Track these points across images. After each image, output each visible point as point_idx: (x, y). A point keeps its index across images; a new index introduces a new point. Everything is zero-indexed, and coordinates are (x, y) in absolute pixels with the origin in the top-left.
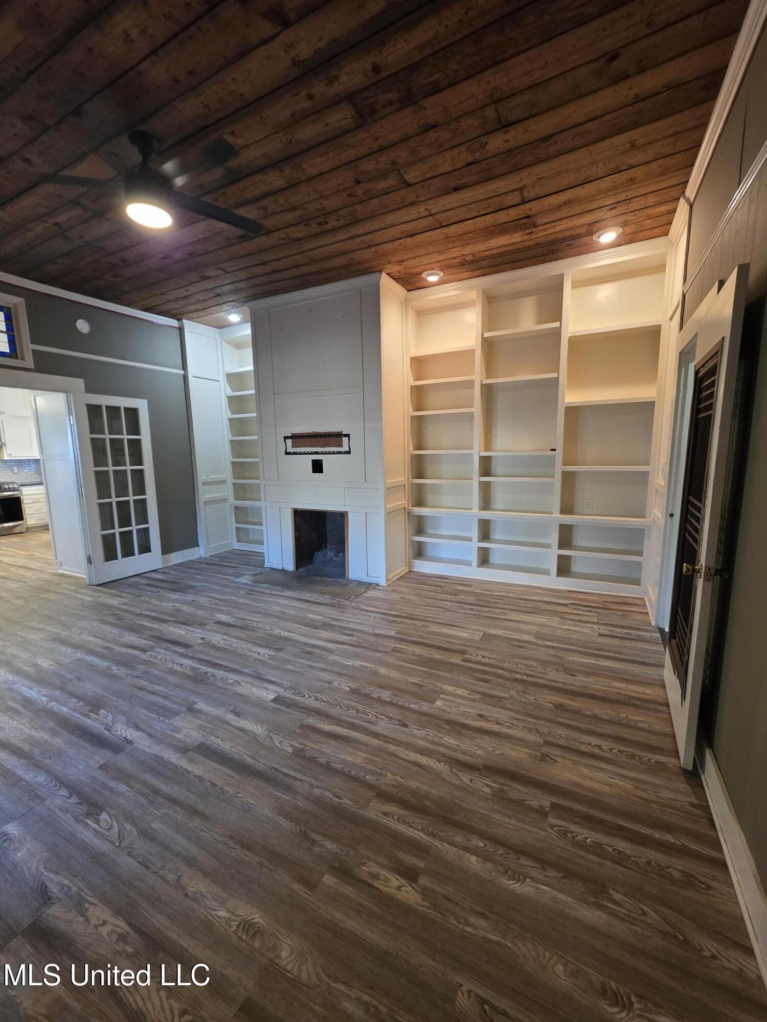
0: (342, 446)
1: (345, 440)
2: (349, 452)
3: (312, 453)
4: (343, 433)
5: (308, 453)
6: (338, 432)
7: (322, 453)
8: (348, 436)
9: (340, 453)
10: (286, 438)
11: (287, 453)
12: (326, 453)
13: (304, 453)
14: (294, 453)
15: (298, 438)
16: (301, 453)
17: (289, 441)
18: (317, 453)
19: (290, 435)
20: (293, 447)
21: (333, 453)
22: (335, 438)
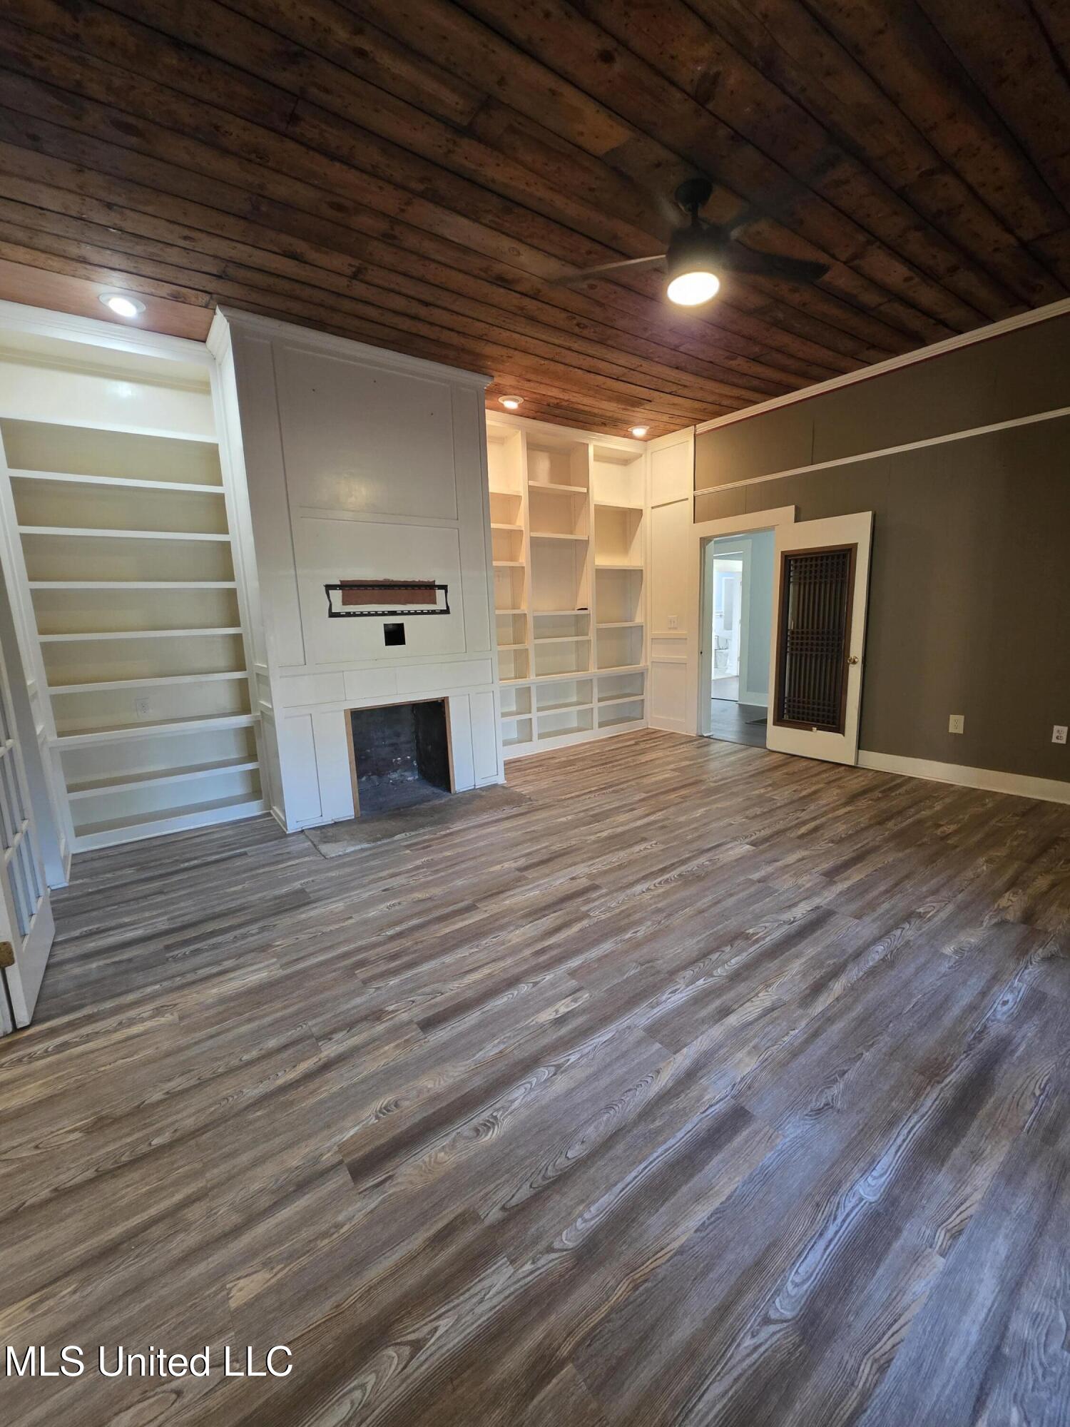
0: (435, 603)
1: (440, 594)
2: (447, 611)
3: (383, 614)
4: (437, 583)
5: (376, 614)
6: (428, 582)
7: (402, 613)
8: (444, 587)
9: (433, 612)
10: (329, 588)
11: (333, 615)
12: (409, 613)
13: (369, 614)
14: (348, 615)
15: (353, 590)
16: (362, 615)
17: (337, 595)
18: (393, 613)
19: (339, 583)
20: (345, 603)
21: (422, 613)
22: (423, 590)
